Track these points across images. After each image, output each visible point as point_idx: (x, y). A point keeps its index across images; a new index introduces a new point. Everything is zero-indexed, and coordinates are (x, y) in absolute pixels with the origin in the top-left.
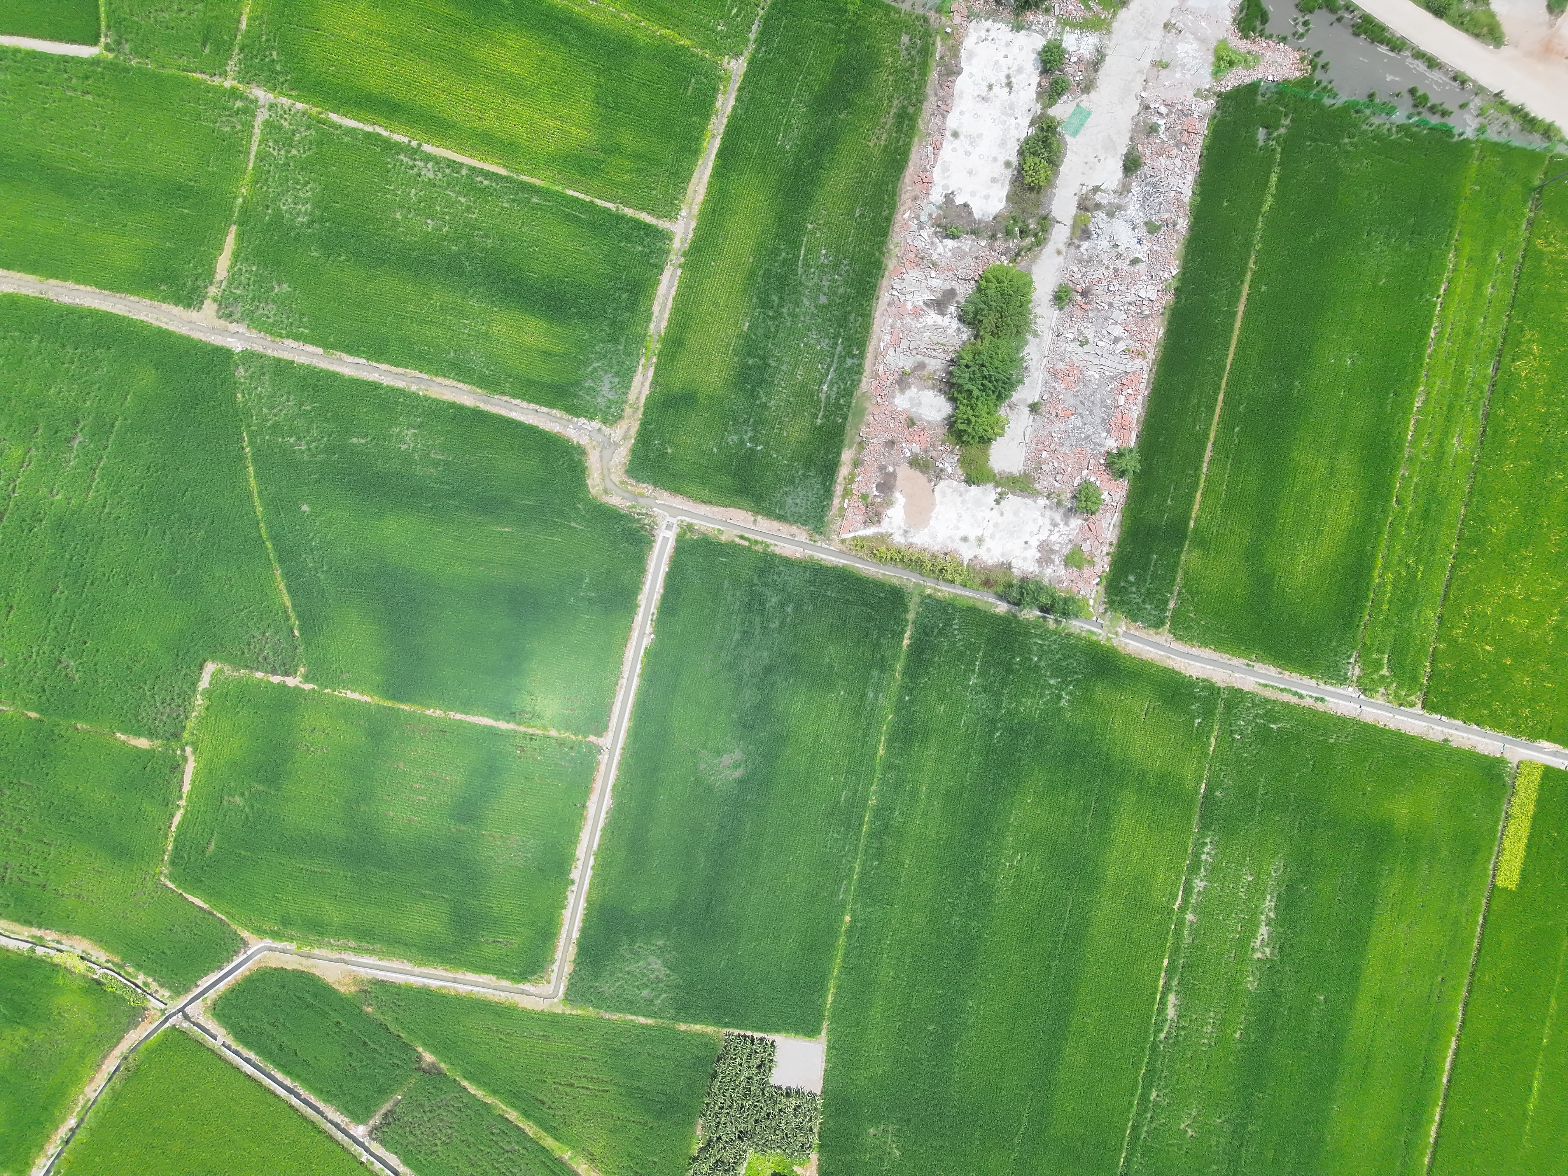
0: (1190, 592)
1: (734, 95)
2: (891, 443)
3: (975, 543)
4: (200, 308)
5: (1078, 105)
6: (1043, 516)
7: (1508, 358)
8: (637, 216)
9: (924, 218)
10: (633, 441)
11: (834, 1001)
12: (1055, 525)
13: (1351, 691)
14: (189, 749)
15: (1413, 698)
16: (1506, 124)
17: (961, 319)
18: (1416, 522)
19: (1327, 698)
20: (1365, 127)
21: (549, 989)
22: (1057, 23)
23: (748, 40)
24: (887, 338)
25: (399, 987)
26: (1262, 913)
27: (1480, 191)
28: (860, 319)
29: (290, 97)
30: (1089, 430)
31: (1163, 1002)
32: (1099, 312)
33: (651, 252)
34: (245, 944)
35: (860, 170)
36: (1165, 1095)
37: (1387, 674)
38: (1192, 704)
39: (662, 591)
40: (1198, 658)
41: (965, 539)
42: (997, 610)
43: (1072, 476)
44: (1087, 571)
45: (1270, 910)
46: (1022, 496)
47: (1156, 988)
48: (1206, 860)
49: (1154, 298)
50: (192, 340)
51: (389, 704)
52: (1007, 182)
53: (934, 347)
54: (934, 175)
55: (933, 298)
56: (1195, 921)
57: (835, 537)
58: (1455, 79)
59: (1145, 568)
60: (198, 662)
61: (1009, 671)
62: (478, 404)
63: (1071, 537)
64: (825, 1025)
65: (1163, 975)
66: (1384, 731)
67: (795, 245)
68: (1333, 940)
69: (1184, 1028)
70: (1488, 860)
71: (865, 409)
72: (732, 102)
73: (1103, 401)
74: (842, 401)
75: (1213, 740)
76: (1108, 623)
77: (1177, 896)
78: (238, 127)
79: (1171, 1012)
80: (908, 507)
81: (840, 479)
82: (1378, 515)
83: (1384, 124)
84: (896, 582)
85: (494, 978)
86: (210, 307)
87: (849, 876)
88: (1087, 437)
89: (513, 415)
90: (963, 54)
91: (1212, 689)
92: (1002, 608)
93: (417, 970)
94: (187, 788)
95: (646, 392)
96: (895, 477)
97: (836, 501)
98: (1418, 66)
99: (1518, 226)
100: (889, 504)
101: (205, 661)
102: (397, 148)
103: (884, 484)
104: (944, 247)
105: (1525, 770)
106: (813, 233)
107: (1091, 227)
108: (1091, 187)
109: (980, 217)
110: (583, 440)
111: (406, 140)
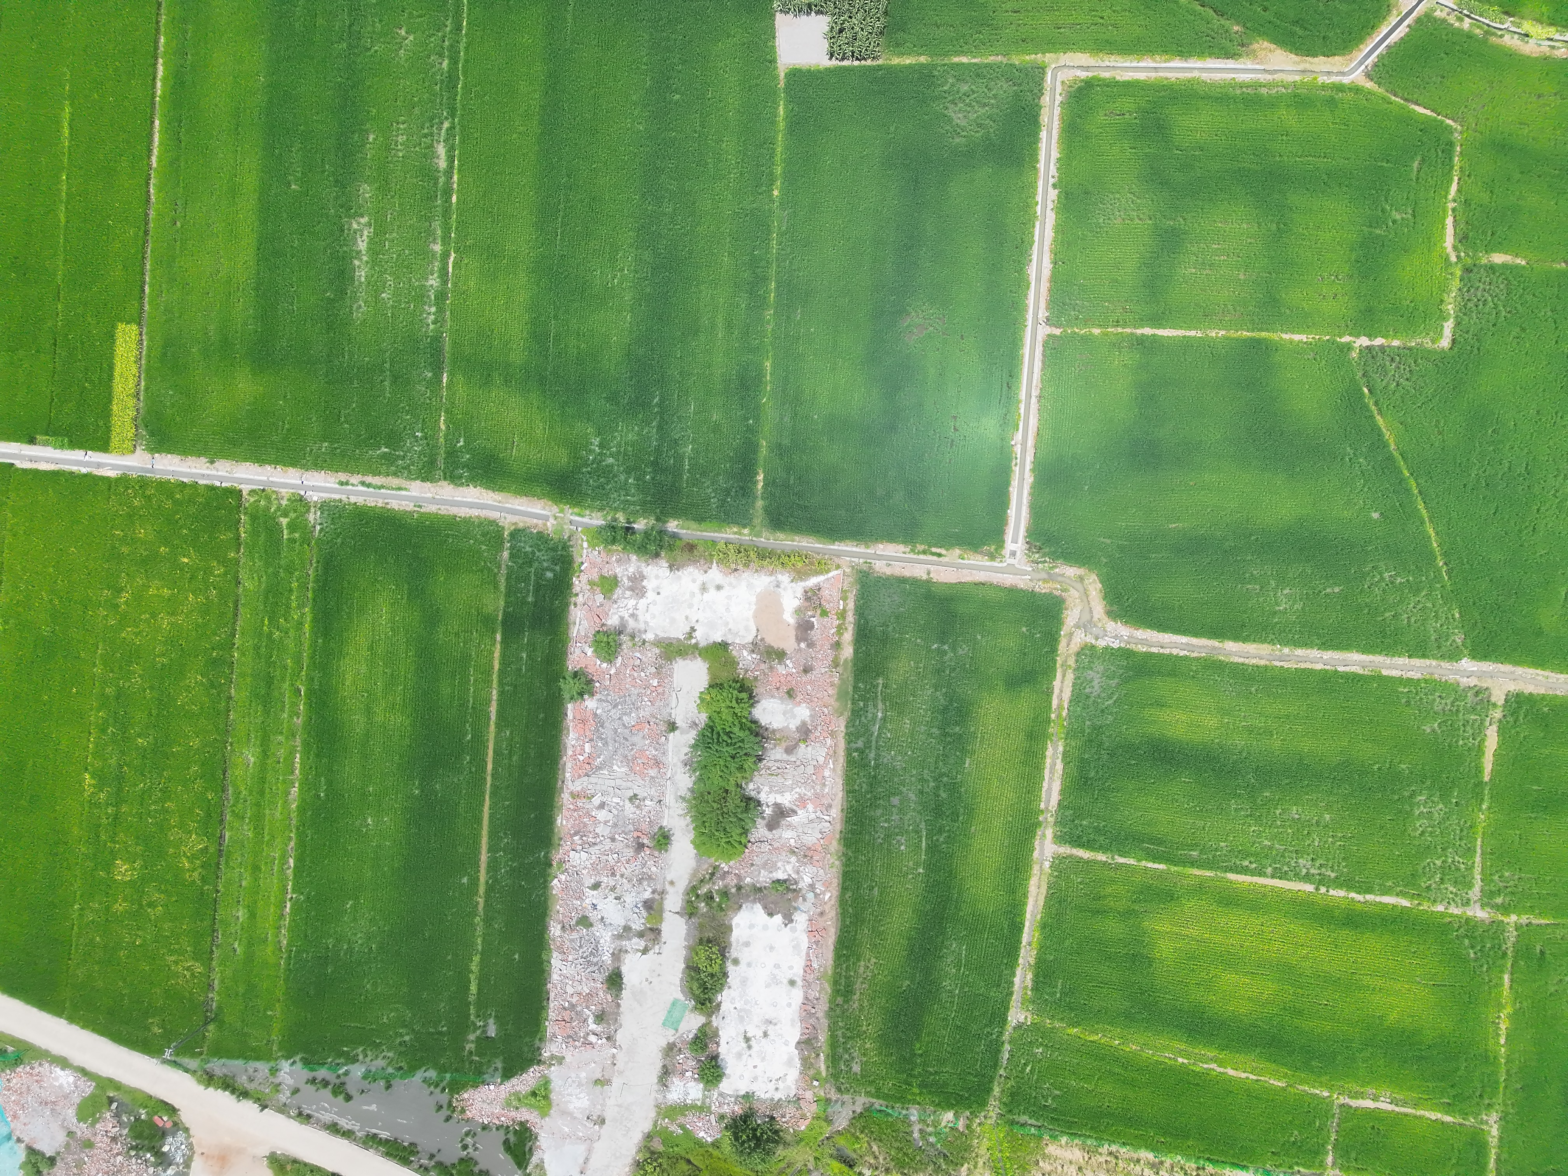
0: (490, 570)
1: (1016, 987)
2: (806, 671)
3: (708, 585)
4: (1507, 695)
5: (677, 1030)
6: (646, 623)
7: (212, 850)
8: (1092, 854)
9: (810, 896)
10: (1062, 633)
11: (777, 109)
12: (633, 615)
13: (315, 497)
14: (1453, 259)
15: (252, 500)
16: (251, 1080)
17: (759, 803)
18: (278, 673)
19: (337, 486)
20: (390, 1054)
21: (1062, 76)
22: (710, 1107)
23: (1010, 1042)
24: (827, 773)
25: (1210, 55)
26: (367, 262)
27: (265, 1010)
28: (856, 787)
29: (1451, 915)
30: (615, 713)
31: (451, 159)
32: (623, 831)
33: (1073, 821)
34: (1368, 76)
35: (881, 933)
36: (433, 66)
37: (282, 519)
38: (469, 459)
39: (1011, 489)
40: (471, 505)
41: (719, 588)
42: (676, 523)
43: (625, 666)
44: (595, 576)
45: (359, 267)
46: (670, 638)
47: (459, 170)
48: (430, 306)
49: (572, 853)
50: (1510, 663)
51: (1264, 334)
52: (734, 944)
53: (780, 771)
54: (806, 940)
55: (788, 819)
56: (432, 245)
57: (847, 570)
58: (309, 1117)
59: (538, 588)
60: (1458, 346)
61: (655, 464)
62: (1221, 645)
63: (616, 606)
64: (782, 85)
65: (455, 186)
66: (276, 462)
67: (932, 848)
68: (292, 247)
69: (426, 136)
70: (149, 348)
71: (837, 700)
72: (1017, 980)
73: (606, 744)
74: (862, 704)
75: (443, 427)
76: (565, 527)
77: (453, 267)
78: (1496, 877)
79: (441, 150)
80: (780, 610)
81: (850, 628)
82: (317, 675)
83: (372, 1060)
84: (780, 535)
85: (1118, 78)
86: (1499, 697)
87: (781, 234)
88: (615, 706)
89: (1184, 639)
90: (798, 1063)
91: (453, 478)
92: (673, 525)
93: (1196, 74)
94: (1449, 221)
95: (1057, 684)
96: (797, 639)
97: (851, 605)
98: (347, 1124)
99: (222, 981)
100: (798, 611)
101: (1451, 348)
102: (1338, 883)
103: (807, 630)
104: (785, 871)
105: (129, 444)
106: (917, 864)
107: (644, 913)
108: (651, 952)
109: (755, 906)
110: (1112, 626)
111: (1332, 892)
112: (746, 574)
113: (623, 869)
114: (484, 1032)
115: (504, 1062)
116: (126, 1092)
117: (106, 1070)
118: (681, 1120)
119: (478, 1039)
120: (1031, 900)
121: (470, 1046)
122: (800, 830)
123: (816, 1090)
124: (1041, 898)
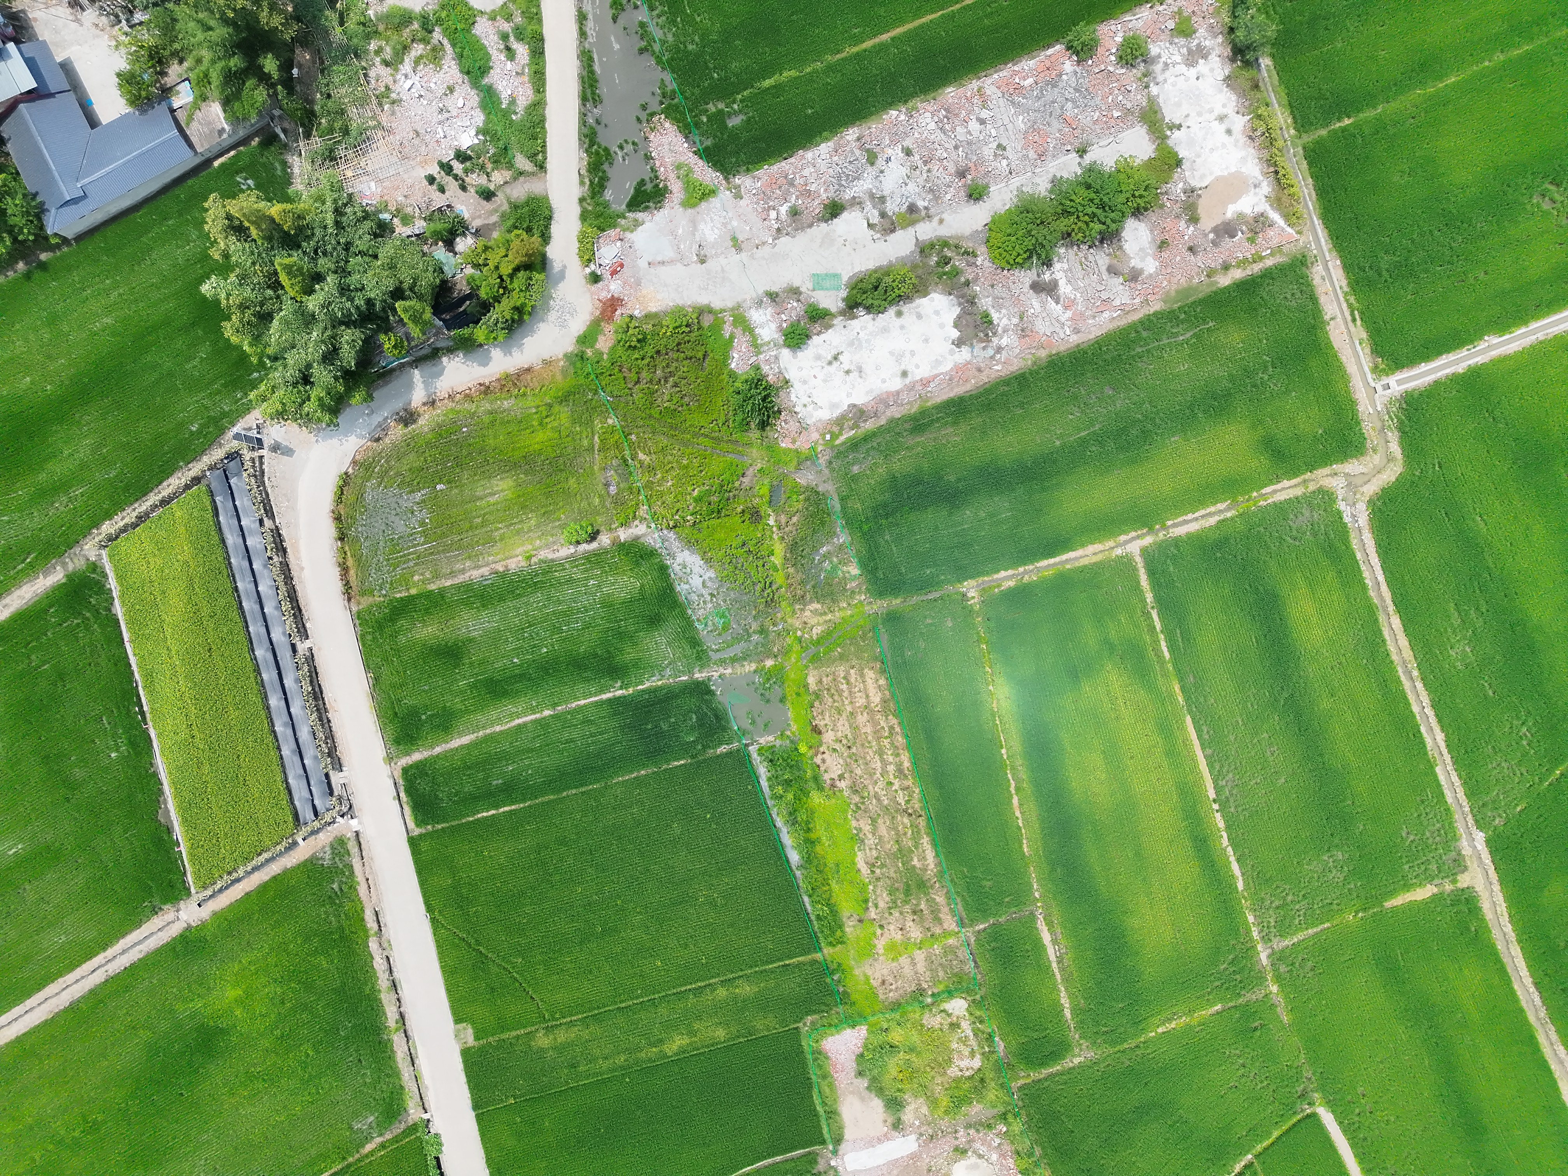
1: (996, 576)
2: (1191, 249)
3: (1226, 121)
4: (1469, 887)
5: (814, 290)
6: (1165, 80)
8: (1149, 586)
9: (990, 352)
10: (1334, 466)
12: (1166, 65)
17: (1050, 265)
20: (670, 38)
22: (761, 353)
23: (944, 594)
24: (1107, 314)
28: (1105, 348)
29: (1249, 931)
30: (1070, 93)
32: (967, 153)
33: (1169, 557)
35: (985, 433)
39: (1445, 356)
41: (1229, 132)
42: (1270, 63)
43: (1119, 80)
44: (1187, 12)
46: (1162, 111)
49: (928, 115)
50: (1500, 876)
52: (914, 305)
53: (1090, 269)
54: (948, 368)
55: (1049, 298)
57: (1301, 242)
62: (1392, 612)
63: (1168, 45)
67: (1083, 442)
71: (1177, 292)
72: (1003, 574)
73: (1038, 98)
74: (1183, 317)
78: (1301, 956)
80: (1234, 200)
81: (1249, 272)
83: (657, 24)
84: (1303, 165)
86: (1464, 881)
88: (1076, 90)
89: (1381, 578)
90: (837, 413)
92: (1266, 62)
95: (1286, 483)
96: (1217, 227)
97: (1269, 263)
100: (1241, 216)
102: (1228, 817)
103: (1227, 233)
104: (1001, 320)
106: (1061, 436)
107: (905, 206)
108: (872, 232)
109: (956, 307)
110: (1362, 506)
111: (1218, 816)
112: (1253, 151)
113: (936, 168)
114: (729, 115)
115: (715, 145)
118: (738, 332)
119: (720, 112)
120: (1080, 552)
121: (711, 108)
122: (1044, 315)
123: (821, 442)
124: (1085, 561)
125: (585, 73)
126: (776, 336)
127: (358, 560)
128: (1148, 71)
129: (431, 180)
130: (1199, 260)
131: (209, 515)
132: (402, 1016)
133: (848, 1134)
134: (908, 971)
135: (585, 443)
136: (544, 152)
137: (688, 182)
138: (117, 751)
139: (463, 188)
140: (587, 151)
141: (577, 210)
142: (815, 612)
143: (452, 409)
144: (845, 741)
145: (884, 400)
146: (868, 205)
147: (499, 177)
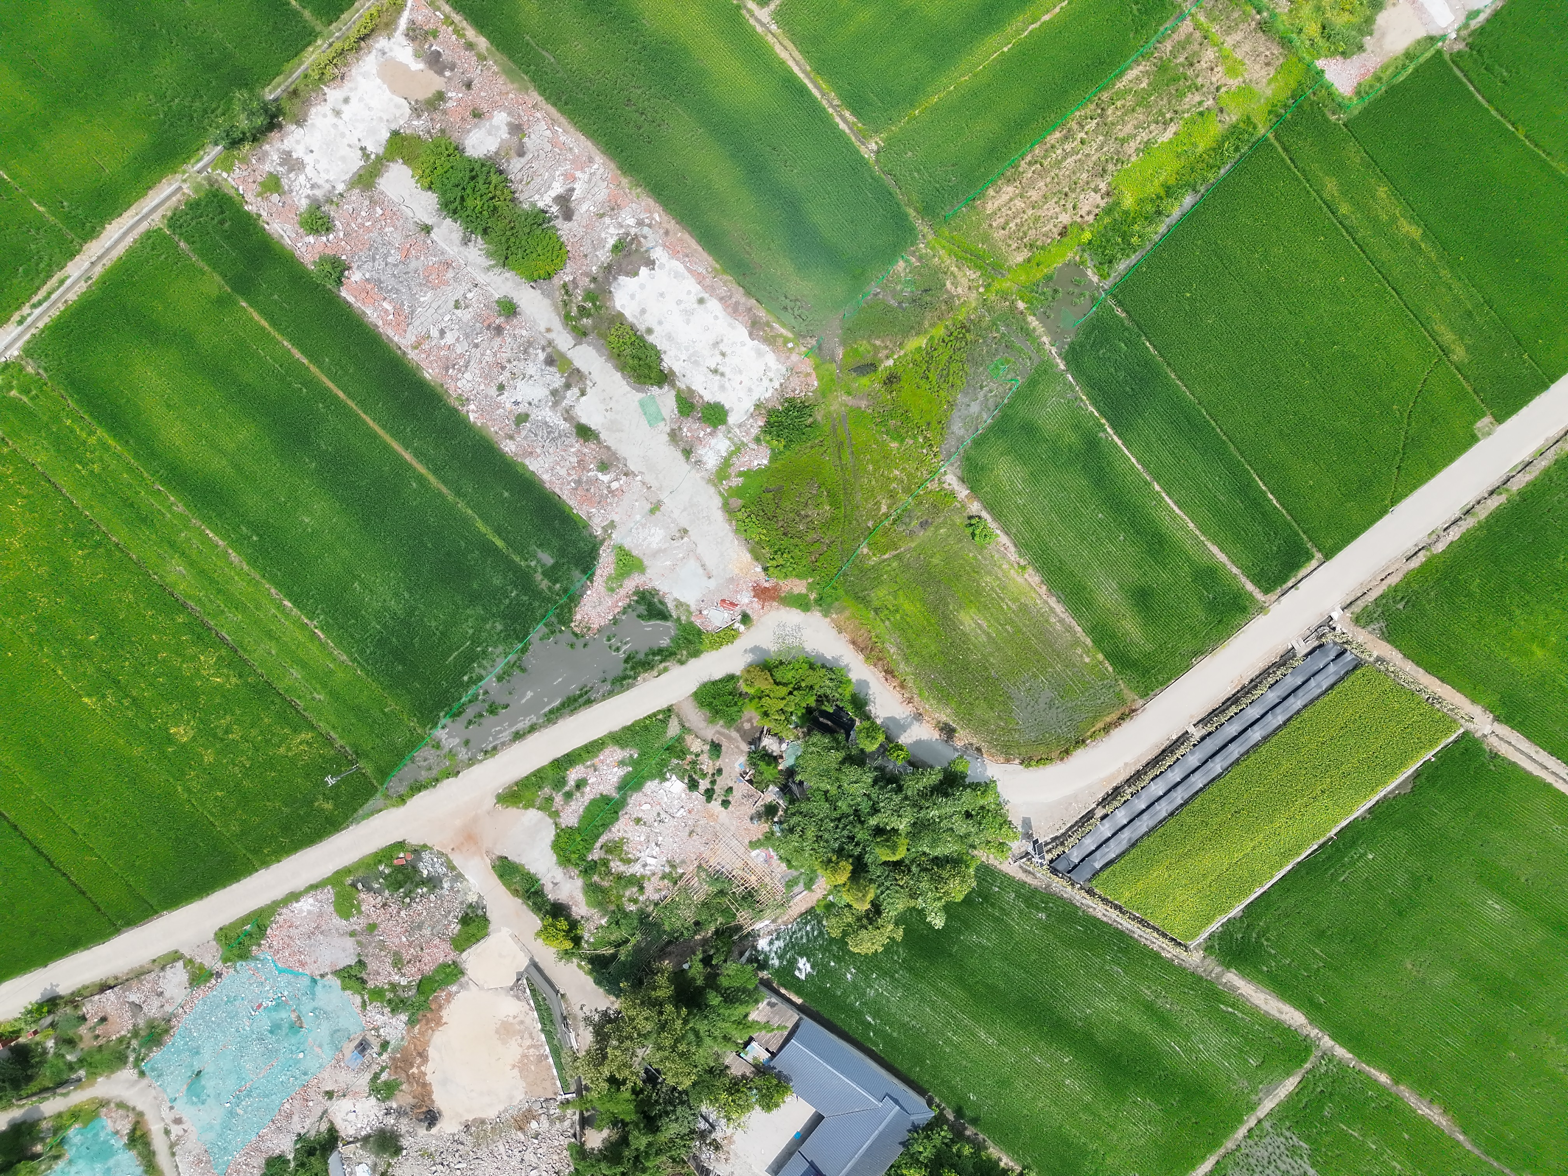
0: (184, 267)
1: (847, 131)
2: (469, 86)
3: (338, 108)
5: (664, 419)
6: (327, 181)
7: (224, 652)
9: (646, 230)
12: (313, 187)
13: (14, 353)
17: (542, 213)
18: (129, 493)
19: (20, 328)
20: (501, 648)
22: (742, 442)
23: (884, 172)
24: (562, 139)
28: (593, 127)
30: (379, 264)
32: (477, 334)
37: (11, 393)
38: (84, 210)
40: (120, 237)
41: (346, 100)
42: (266, 91)
43: (346, 224)
44: (256, 188)
46: (355, 173)
49: (459, 384)
52: (635, 321)
53: (531, 174)
54: (678, 264)
55: (573, 198)
59: (228, 238)
63: (294, 193)
71: (512, 82)
72: (842, 126)
73: (397, 291)
74: (532, 68)
75: (42, 209)
76: (199, 179)
80: (405, 67)
81: (464, 25)
82: (155, 465)
84: (344, 16)
88: (374, 260)
90: (765, 348)
91: (87, 236)
92: (267, 95)
96: (437, 73)
97: (447, 9)
99: (334, 727)
100: (417, 55)
103: (438, 61)
104: (612, 235)
107: (552, 369)
108: (588, 390)
109: (619, 281)
112: (354, 71)
113: (504, 355)
114: (543, 566)
115: (576, 565)
116: (357, 869)
117: (328, 869)
118: (733, 471)
119: (544, 574)
120: (791, 63)
121: (544, 584)
122: (590, 196)
123: (797, 350)
124: (796, 54)
125: (567, 710)
126: (720, 435)
127: (1095, 719)
128: (327, 202)
129: (725, 803)
130: (475, 73)
131: (1116, 867)
132: (1492, 493)
133: (1421, 33)
134: (1247, 47)
135: (895, 564)
136: (655, 715)
137: (622, 575)
138: (1365, 854)
139: (720, 771)
140: (635, 678)
141: (693, 663)
142: (955, 285)
143: (920, 695)
144: (1062, 202)
145: (734, 310)
146: (566, 403)
147: (695, 746)
